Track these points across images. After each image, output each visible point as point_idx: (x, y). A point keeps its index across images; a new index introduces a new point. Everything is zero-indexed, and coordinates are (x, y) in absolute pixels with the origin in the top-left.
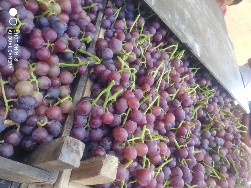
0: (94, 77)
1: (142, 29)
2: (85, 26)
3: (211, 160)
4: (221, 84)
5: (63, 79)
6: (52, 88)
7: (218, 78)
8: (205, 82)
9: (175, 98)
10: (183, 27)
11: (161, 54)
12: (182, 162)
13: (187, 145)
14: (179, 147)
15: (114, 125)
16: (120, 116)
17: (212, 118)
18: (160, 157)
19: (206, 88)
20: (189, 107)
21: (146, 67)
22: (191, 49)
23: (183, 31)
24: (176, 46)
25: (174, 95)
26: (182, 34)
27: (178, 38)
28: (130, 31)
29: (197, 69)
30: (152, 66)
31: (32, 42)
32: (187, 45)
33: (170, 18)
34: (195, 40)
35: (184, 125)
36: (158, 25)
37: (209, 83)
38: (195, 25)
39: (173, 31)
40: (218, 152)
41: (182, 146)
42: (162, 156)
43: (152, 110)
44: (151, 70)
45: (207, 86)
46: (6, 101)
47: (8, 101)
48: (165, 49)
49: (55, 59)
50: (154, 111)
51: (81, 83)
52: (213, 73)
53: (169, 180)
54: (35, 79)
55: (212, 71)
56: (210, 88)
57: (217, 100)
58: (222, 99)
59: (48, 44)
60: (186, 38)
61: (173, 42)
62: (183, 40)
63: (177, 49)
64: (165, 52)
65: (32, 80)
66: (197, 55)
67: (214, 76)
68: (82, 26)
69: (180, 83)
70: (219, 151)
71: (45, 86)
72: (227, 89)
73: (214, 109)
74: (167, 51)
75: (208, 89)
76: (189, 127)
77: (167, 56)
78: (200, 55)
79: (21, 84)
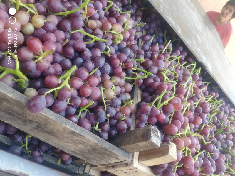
0: (144, 87)
1: (170, 51)
2: (136, 50)
3: (225, 158)
4: (227, 96)
5: (127, 88)
6: (122, 94)
7: (225, 91)
8: (215, 94)
9: (198, 106)
10: (199, 50)
11: (184, 70)
12: (208, 155)
13: (212, 142)
14: (206, 143)
15: (165, 123)
16: (168, 116)
17: (222, 123)
18: (195, 149)
19: (215, 99)
20: (207, 113)
21: (177, 80)
22: (206, 67)
23: (199, 53)
24: (195, 65)
25: (197, 103)
26: (199, 55)
27: (197, 58)
28: (163, 53)
29: (208, 83)
30: (182, 80)
31: (114, 62)
32: (203, 64)
33: (191, 43)
34: (207, 60)
35: (205, 127)
36: (181, 49)
37: (218, 95)
38: (205, 48)
39: (193, 53)
40: (230, 152)
41: (207, 142)
42: (196, 148)
43: (186, 114)
44: (181, 83)
45: (216, 97)
46: (104, 101)
47: (105, 101)
48: (187, 67)
49: (124, 74)
50: (188, 115)
51: (136, 91)
52: (221, 87)
53: (201, 168)
54: (114, 87)
55: (221, 85)
56: (218, 99)
57: (224, 110)
58: (228, 108)
59: (121, 64)
60: (201, 58)
61: (192, 61)
62: (200, 60)
63: (195, 67)
64: (187, 69)
65: (112, 88)
66: (210, 72)
67: (222, 89)
68: (134, 50)
69: (200, 94)
70: (230, 150)
71: (119, 93)
72: (232, 101)
73: (223, 117)
74: (188, 68)
75: (216, 100)
76: (209, 129)
77: (189, 72)
78: (212, 71)
79: (109, 90)
